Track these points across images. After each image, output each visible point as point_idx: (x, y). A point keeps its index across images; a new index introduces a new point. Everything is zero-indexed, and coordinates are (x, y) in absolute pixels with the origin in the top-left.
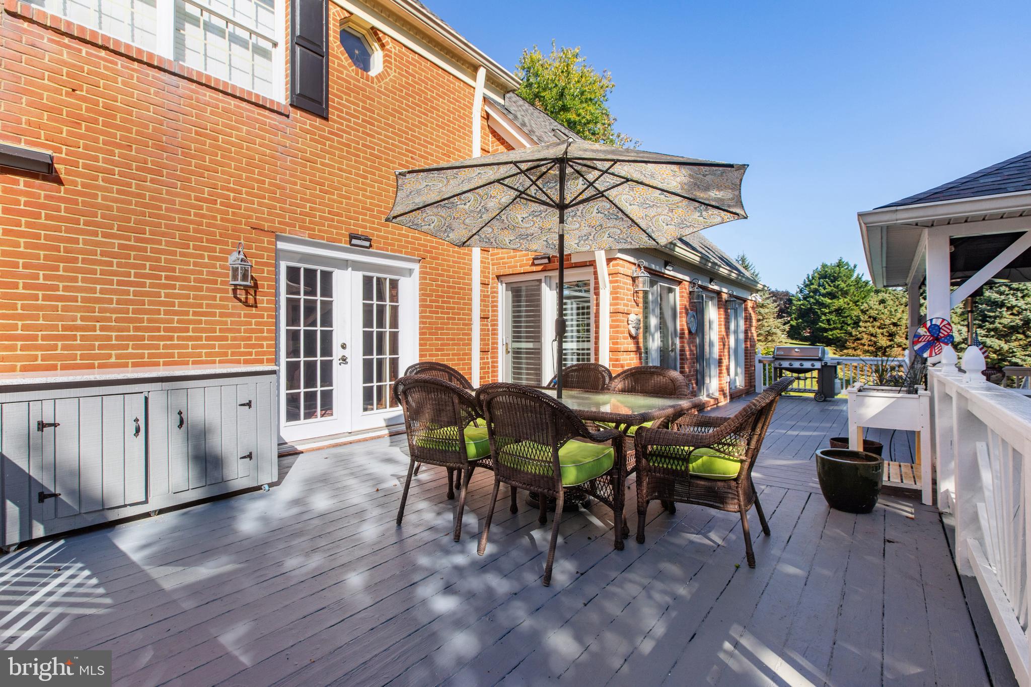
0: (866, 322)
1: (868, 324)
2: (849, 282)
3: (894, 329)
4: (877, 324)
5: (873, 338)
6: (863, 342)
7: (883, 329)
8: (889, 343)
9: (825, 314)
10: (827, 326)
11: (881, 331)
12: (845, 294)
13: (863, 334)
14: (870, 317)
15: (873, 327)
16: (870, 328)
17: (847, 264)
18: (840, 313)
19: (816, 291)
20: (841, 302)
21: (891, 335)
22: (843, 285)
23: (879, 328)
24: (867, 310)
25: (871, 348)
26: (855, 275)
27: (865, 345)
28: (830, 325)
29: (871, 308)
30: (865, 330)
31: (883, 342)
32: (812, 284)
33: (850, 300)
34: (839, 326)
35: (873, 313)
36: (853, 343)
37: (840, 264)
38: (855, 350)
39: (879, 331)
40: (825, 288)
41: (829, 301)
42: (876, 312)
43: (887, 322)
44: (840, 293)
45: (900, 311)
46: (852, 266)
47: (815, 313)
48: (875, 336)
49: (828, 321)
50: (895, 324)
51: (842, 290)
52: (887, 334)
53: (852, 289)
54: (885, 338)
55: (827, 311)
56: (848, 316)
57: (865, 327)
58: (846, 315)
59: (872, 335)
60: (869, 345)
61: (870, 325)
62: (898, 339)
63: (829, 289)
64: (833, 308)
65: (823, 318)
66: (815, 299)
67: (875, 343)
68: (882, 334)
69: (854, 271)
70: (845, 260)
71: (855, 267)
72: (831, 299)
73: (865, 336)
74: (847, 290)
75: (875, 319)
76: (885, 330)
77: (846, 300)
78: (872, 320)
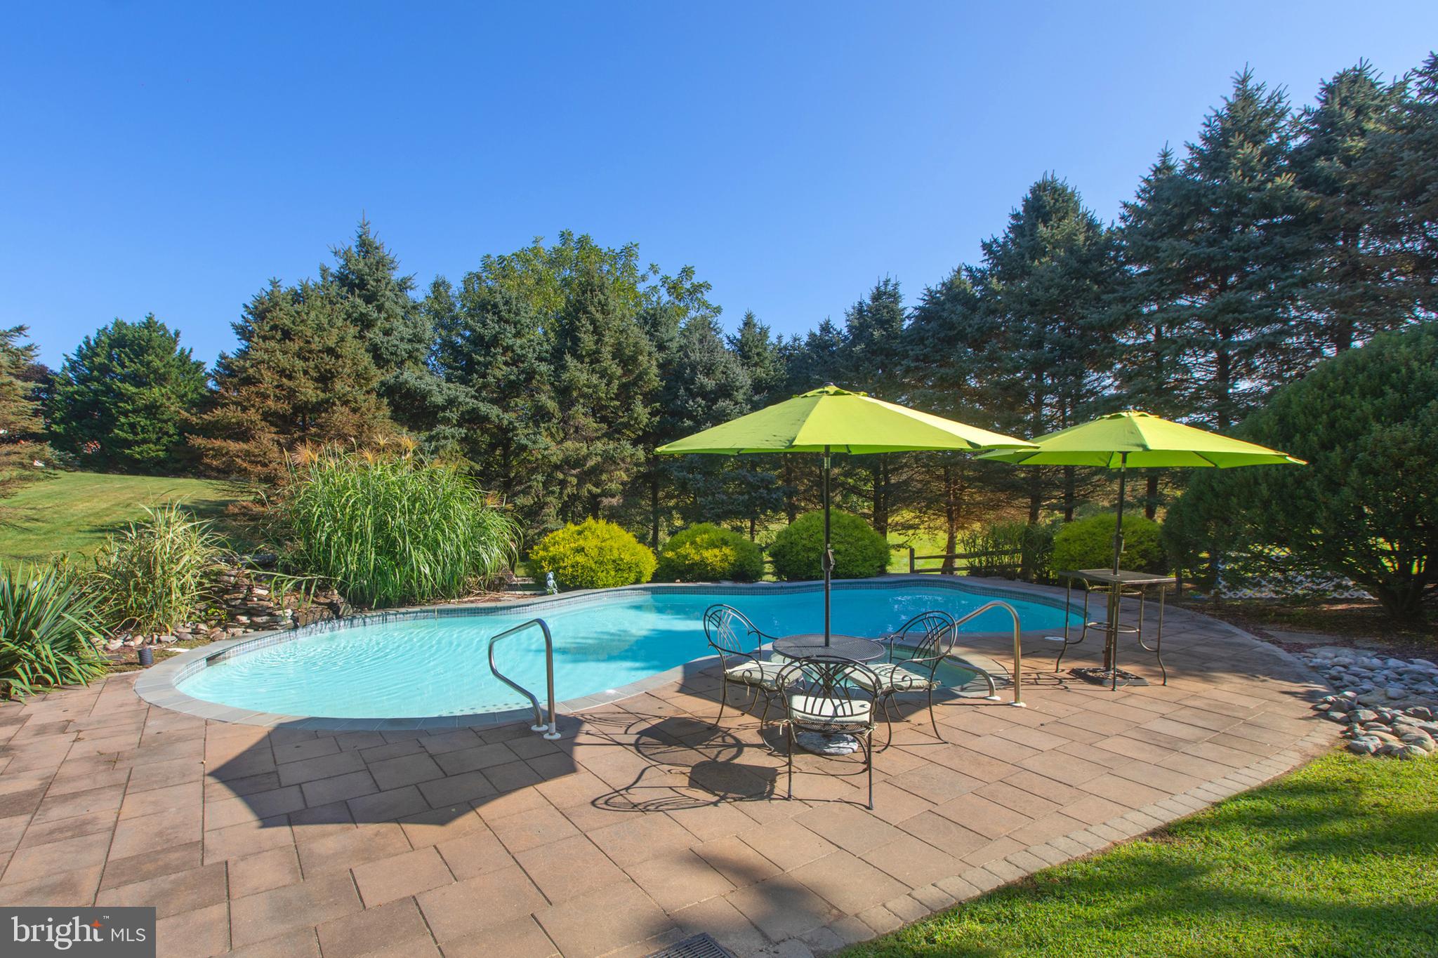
0: (265, 338)
1: (273, 344)
2: (169, 359)
3: (329, 363)
4: (294, 346)
5: (285, 381)
6: (262, 388)
7: (305, 360)
8: (322, 395)
9: (126, 415)
10: (130, 437)
11: (303, 364)
12: (162, 379)
14: (274, 328)
15: (285, 353)
16: (279, 355)
17: (163, 327)
18: (155, 414)
19: (105, 370)
20: (155, 393)
21: (325, 379)
22: (157, 363)
23: (299, 356)
25: (282, 406)
26: (178, 349)
27: (265, 397)
28: (136, 434)
31: (309, 392)
32: (98, 355)
33: (173, 392)
34: (154, 437)
37: (150, 324)
39: (299, 364)
40: (123, 366)
41: (133, 389)
44: (152, 376)
46: (172, 332)
47: (105, 412)
48: (290, 377)
49: (133, 426)
50: (330, 351)
51: (156, 371)
52: (316, 374)
53: (174, 373)
54: (311, 383)
55: (130, 408)
56: (169, 420)
57: (266, 351)
58: (165, 417)
59: (282, 372)
60: (278, 398)
61: (278, 346)
62: (342, 388)
63: (131, 367)
64: (141, 403)
65: (123, 420)
66: (104, 384)
67: (291, 393)
68: (306, 373)
69: (175, 342)
70: (159, 318)
71: (177, 334)
72: (137, 386)
73: (268, 376)
74: (164, 374)
75: (287, 335)
76: (312, 364)
77: (164, 391)
78: (279, 335)
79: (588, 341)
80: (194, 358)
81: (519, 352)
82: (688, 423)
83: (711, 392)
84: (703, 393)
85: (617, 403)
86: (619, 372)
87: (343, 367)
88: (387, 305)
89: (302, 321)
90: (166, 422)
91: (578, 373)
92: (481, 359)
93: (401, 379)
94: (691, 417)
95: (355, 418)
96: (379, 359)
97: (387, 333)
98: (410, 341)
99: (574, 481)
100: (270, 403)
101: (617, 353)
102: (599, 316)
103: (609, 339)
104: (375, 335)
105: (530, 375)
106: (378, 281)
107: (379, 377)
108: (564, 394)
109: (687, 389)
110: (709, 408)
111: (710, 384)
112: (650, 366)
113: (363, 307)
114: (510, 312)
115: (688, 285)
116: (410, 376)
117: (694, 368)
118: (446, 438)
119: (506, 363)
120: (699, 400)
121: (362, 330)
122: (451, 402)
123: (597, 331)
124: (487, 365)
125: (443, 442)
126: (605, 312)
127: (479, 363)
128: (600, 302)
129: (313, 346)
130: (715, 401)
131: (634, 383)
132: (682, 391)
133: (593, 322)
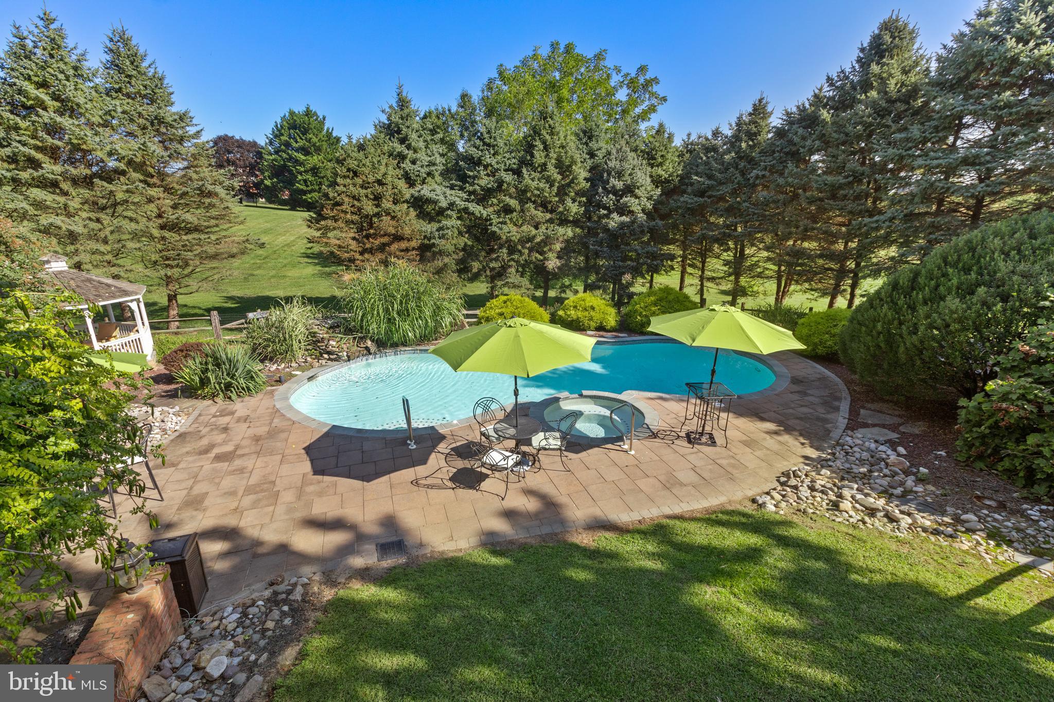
0: (345, 177)
1: (348, 180)
2: (320, 136)
3: (379, 189)
4: (359, 181)
5: (356, 203)
6: (344, 207)
7: (366, 188)
8: (376, 210)
9: (301, 173)
10: (304, 188)
11: (365, 191)
12: (318, 150)
13: (343, 196)
14: (349, 170)
15: (355, 185)
16: (351, 188)
17: (315, 114)
18: (316, 173)
19: (287, 145)
21: (377, 198)
22: (315, 140)
23: (362, 187)
24: (344, 160)
25: (355, 218)
26: (325, 128)
27: (346, 213)
28: (307, 186)
29: (349, 156)
30: (345, 189)
31: (369, 208)
32: (282, 135)
33: (324, 159)
34: (317, 188)
35: (352, 164)
36: (332, 209)
37: (308, 113)
38: (336, 221)
39: (363, 192)
40: (297, 142)
41: (303, 157)
42: (355, 162)
43: (371, 179)
44: (312, 148)
45: (384, 162)
46: (321, 117)
47: (290, 172)
48: (358, 200)
49: (305, 181)
50: (380, 183)
51: (314, 145)
52: (372, 197)
53: (325, 145)
54: (370, 203)
55: (302, 169)
57: (345, 186)
58: (322, 175)
59: (354, 197)
60: (352, 213)
61: (350, 182)
62: (387, 204)
63: (301, 143)
64: (308, 166)
65: (300, 177)
66: (288, 154)
67: (360, 209)
68: (367, 196)
69: (323, 123)
70: (313, 108)
71: (324, 118)
72: (305, 155)
73: (346, 199)
74: (319, 147)
75: (356, 174)
76: (369, 190)
77: (320, 157)
78: (351, 174)
79: (539, 157)
80: (334, 135)
81: (496, 166)
82: (603, 212)
83: (620, 190)
84: (615, 192)
85: (557, 199)
86: (559, 177)
87: (387, 191)
88: (413, 144)
89: (363, 165)
90: (323, 178)
91: (530, 180)
92: (471, 174)
93: (422, 192)
94: (605, 208)
95: (394, 223)
96: (410, 182)
97: (413, 162)
98: (427, 166)
99: (526, 251)
100: (349, 216)
101: (559, 165)
102: (548, 137)
103: (553, 155)
104: (407, 165)
105: (501, 183)
106: (408, 127)
107: (408, 193)
108: (522, 195)
109: (604, 188)
110: (618, 201)
111: (619, 185)
112: (581, 173)
113: (399, 148)
114: (491, 138)
115: (642, 80)
116: (426, 191)
117: (609, 174)
118: (448, 228)
119: (488, 175)
120: (611, 196)
121: (399, 163)
122: (452, 205)
123: (546, 148)
124: (474, 177)
125: (446, 231)
126: (552, 134)
127: (469, 177)
128: (550, 126)
129: (370, 180)
130: (621, 197)
131: (569, 185)
132: (600, 190)
133: (544, 143)
